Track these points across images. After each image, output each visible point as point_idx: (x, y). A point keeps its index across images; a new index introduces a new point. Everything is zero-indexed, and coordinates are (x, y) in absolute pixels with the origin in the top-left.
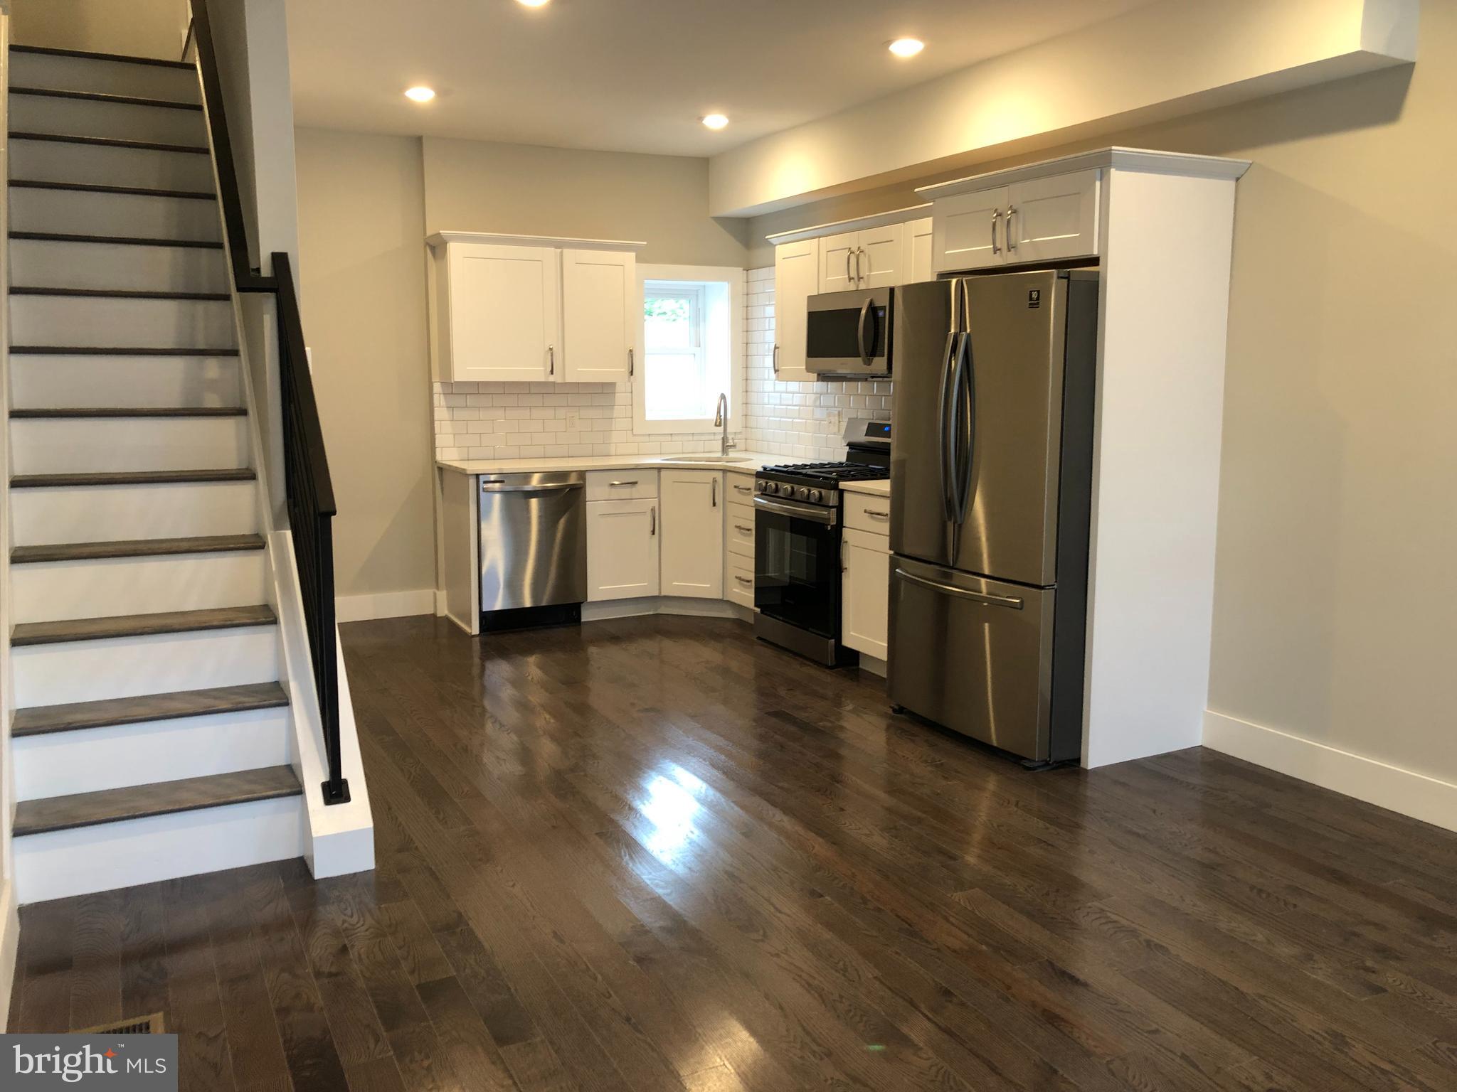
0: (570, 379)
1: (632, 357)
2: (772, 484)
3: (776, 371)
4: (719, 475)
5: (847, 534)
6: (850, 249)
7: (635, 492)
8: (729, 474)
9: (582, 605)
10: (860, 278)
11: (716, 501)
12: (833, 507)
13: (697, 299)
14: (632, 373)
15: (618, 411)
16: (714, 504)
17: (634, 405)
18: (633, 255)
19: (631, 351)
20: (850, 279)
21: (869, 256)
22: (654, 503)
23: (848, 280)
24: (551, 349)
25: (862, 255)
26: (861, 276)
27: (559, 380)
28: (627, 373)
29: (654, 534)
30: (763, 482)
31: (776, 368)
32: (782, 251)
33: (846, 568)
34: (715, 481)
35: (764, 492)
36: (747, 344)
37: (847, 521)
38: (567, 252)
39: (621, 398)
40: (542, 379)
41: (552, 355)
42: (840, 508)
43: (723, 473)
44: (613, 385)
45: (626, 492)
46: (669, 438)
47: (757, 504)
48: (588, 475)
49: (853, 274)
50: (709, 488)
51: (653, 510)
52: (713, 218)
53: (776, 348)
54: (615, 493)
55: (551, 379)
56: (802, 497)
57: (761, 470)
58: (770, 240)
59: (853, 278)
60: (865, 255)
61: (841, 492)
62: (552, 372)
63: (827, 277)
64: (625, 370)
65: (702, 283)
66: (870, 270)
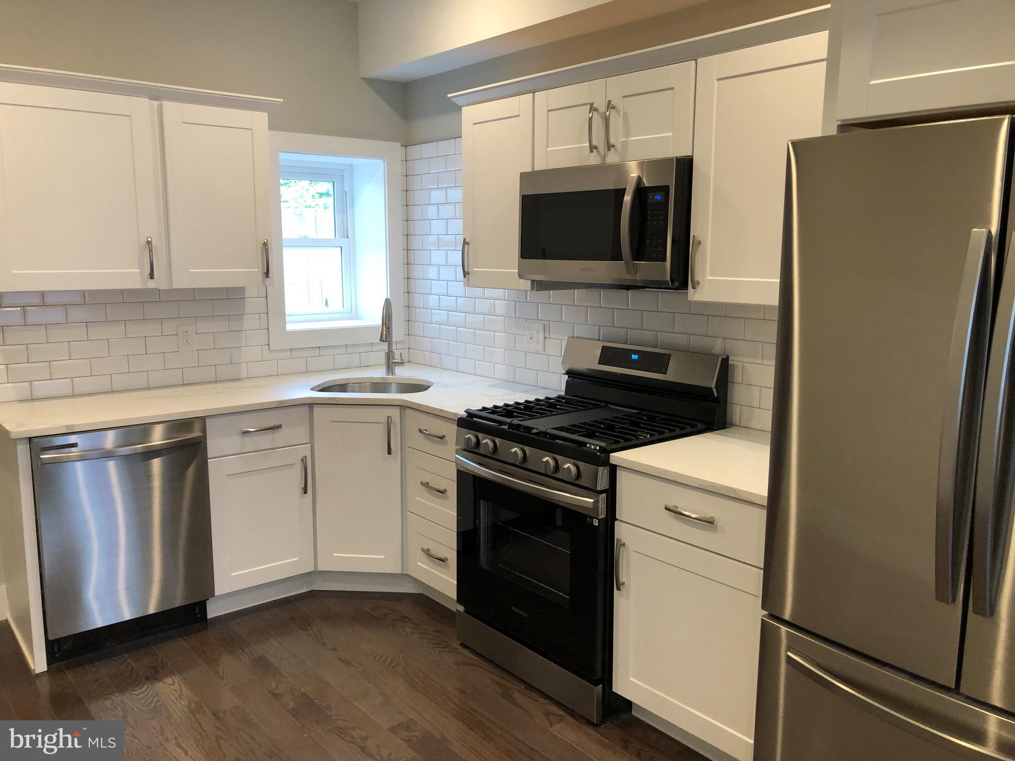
0: (179, 283)
1: (267, 252)
2: (487, 441)
3: (465, 274)
4: (395, 413)
5: (622, 531)
6: (592, 104)
7: (278, 438)
8: (408, 411)
9: (207, 602)
10: (610, 147)
11: (392, 446)
12: (601, 492)
13: (343, 181)
14: (267, 274)
15: (250, 322)
16: (389, 452)
17: (269, 312)
18: (264, 116)
19: (265, 244)
20: (592, 148)
21: (625, 114)
22: (305, 450)
23: (588, 150)
24: (149, 243)
25: (613, 114)
26: (612, 141)
27: (164, 286)
28: (260, 276)
29: (305, 492)
30: (470, 436)
31: (466, 270)
32: (469, 114)
33: (624, 584)
34: (389, 421)
35: (472, 450)
36: (407, 235)
37: (623, 510)
38: (168, 105)
39: (253, 303)
40: (138, 285)
41: (151, 251)
42: (611, 493)
43: (400, 409)
44: (242, 290)
45: (265, 440)
46: (317, 352)
47: (457, 463)
48: (208, 421)
49: (599, 140)
50: (382, 430)
51: (304, 460)
52: (363, 79)
53: (465, 243)
54: (249, 443)
55: (151, 284)
56: (546, 470)
57: (464, 414)
58: (454, 100)
59: (596, 148)
60: (618, 112)
61: (613, 469)
62: (152, 277)
63: (548, 147)
64: (257, 270)
65: (346, 160)
66: (627, 134)
